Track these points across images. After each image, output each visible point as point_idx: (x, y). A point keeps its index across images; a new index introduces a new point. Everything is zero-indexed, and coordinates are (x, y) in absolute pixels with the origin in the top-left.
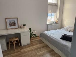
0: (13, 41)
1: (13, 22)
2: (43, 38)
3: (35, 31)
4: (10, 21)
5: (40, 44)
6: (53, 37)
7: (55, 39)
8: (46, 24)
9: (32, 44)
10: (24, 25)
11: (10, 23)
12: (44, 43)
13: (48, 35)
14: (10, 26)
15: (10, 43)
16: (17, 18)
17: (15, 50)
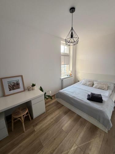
0: (20, 117)
1: (15, 82)
2: (60, 99)
3: (50, 92)
4: (9, 82)
5: (59, 108)
6: (77, 98)
7: (81, 101)
8: (60, 79)
9: (48, 112)
10: (33, 85)
11: (9, 86)
12: (63, 105)
13: (70, 96)
14: (10, 90)
15: (14, 120)
16: (22, 76)
17: (24, 132)
